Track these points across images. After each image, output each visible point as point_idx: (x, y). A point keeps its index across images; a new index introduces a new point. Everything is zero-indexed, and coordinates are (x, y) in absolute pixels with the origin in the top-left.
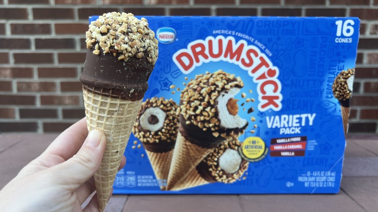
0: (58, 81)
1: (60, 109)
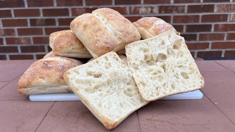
0: (16, 28)
1: (19, 46)
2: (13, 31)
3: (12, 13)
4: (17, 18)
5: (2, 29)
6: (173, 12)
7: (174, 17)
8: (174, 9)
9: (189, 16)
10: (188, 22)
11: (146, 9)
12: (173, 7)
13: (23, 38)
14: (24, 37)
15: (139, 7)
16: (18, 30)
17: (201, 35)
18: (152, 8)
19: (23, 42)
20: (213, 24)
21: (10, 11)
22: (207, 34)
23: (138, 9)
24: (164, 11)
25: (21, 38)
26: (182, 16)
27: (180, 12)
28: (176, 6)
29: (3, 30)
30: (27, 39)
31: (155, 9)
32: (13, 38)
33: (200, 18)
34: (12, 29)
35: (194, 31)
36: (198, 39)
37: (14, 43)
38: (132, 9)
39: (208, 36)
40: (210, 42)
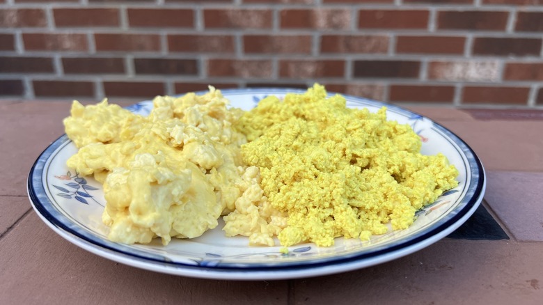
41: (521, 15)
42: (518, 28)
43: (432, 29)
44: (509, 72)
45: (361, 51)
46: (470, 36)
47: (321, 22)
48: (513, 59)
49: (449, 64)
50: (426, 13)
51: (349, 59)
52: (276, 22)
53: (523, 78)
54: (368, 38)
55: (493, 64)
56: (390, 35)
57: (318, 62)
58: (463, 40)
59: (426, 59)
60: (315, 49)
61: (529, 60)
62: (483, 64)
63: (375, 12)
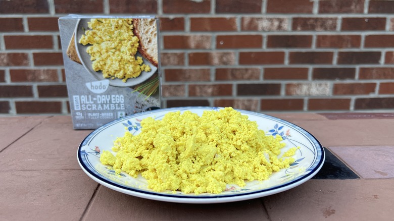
2: (25, 57)
3: (25, 24)
4: (33, 34)
5: (4, 54)
6: (317, 30)
7: (319, 37)
8: (319, 24)
9: (344, 36)
10: (341, 47)
11: (270, 23)
12: (316, 20)
13: (44, 70)
14: (46, 68)
15: (258, 19)
16: (35, 55)
17: (362, 70)
18: (281, 21)
19: (42, 77)
20: (383, 51)
21: (21, 20)
22: (373, 69)
23: (256, 22)
24: (301, 26)
25: (40, 70)
26: (332, 37)
27: (329, 29)
28: (322, 19)
29: (6, 55)
30: (51, 72)
31: (286, 23)
32: (24, 71)
33: (363, 40)
34: (23, 54)
35: (350, 63)
36: (357, 76)
37: (25, 79)
38: (246, 22)
39: (374, 72)
40: (378, 82)
41: (340, 54)
42: (339, 62)
43: (287, 63)
44: (336, 89)
45: (242, 78)
46: (311, 68)
47: (216, 61)
48: (338, 81)
49: (298, 85)
50: (283, 53)
51: (235, 83)
52: (186, 61)
53: (345, 94)
54: (247, 70)
55: (326, 85)
56: (260, 68)
57: (215, 86)
58: (307, 70)
59: (283, 83)
60: (213, 78)
61: (348, 81)
62: (320, 85)
63: (250, 53)
